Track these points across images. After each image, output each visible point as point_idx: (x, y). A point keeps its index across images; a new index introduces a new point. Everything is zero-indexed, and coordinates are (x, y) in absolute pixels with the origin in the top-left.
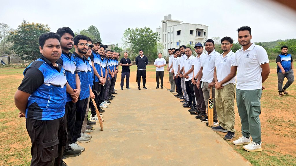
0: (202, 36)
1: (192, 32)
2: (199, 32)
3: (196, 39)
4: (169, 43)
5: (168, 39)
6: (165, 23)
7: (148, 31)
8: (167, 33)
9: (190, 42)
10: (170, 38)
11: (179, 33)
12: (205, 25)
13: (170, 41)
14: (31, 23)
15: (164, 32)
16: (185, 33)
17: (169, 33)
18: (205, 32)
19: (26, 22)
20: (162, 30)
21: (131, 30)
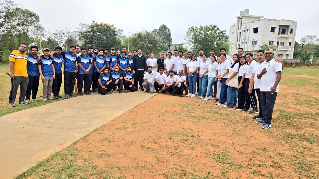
0: (287, 34)
1: (273, 30)
2: (284, 29)
3: (278, 38)
4: (243, 43)
5: (242, 38)
6: (240, 20)
7: (214, 29)
8: (241, 31)
9: (270, 42)
10: (245, 37)
11: (256, 30)
12: (293, 21)
13: (245, 40)
14: (99, 23)
15: (238, 29)
16: (264, 30)
17: (244, 30)
18: (292, 30)
19: (95, 23)
20: (236, 27)
21: (195, 29)
